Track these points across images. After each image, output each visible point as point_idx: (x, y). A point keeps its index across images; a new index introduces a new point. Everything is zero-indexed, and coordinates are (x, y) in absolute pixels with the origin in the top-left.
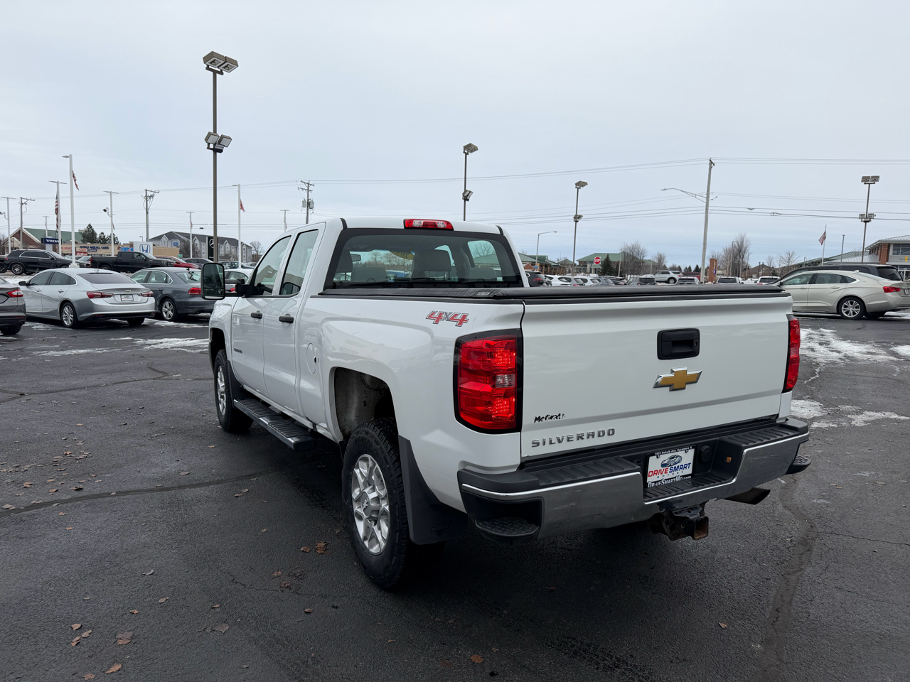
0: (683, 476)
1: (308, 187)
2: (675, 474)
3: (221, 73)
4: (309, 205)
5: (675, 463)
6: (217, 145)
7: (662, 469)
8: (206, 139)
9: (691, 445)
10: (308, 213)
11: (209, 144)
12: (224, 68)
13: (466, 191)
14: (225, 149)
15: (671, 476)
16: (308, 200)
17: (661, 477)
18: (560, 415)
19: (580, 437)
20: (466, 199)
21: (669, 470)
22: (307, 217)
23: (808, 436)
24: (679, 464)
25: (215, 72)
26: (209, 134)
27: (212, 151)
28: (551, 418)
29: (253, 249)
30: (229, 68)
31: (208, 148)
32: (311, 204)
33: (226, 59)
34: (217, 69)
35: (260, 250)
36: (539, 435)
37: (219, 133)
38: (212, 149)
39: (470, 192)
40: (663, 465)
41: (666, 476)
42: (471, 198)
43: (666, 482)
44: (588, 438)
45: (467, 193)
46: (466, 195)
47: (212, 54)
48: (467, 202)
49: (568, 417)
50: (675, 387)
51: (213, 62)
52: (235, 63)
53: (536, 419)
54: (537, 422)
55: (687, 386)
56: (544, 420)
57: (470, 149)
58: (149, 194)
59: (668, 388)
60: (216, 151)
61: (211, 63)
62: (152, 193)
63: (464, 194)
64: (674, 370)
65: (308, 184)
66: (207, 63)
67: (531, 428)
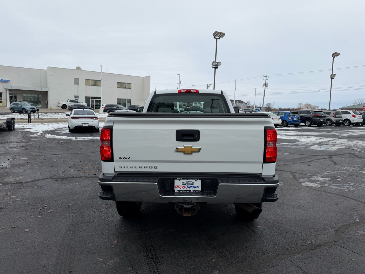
0: (195, 191)
1: (266, 78)
2: (191, 189)
3: (219, 39)
4: (266, 85)
5: (190, 185)
6: (216, 66)
7: (183, 186)
8: (212, 64)
9: (198, 178)
10: (265, 89)
11: (213, 66)
12: (220, 36)
13: (332, 74)
14: (219, 67)
15: (188, 189)
16: (266, 83)
17: (182, 189)
18: (130, 158)
19: (141, 167)
20: (332, 78)
21: (186, 187)
22: (265, 91)
23: (279, 184)
24: (193, 185)
25: (217, 39)
26: (213, 62)
27: (214, 69)
28: (126, 158)
29: (247, 104)
30: (222, 37)
31: (213, 67)
32: (267, 85)
33: (221, 33)
34: (218, 37)
35: (250, 104)
36: (122, 164)
37: (217, 61)
38: (214, 68)
39: (335, 75)
40: (183, 184)
41: (185, 189)
42: (335, 78)
43: (186, 191)
44: (144, 168)
45: (333, 75)
46: (332, 76)
47: (216, 32)
48: (333, 79)
49: (133, 159)
50: (185, 153)
51: (216, 35)
52: (224, 34)
53: (119, 158)
54: (120, 159)
55: (193, 153)
56: (123, 159)
57: (335, 55)
58: (208, 85)
59: (183, 153)
60: (215, 68)
61: (215, 36)
62: (209, 85)
63: (331, 76)
64: (185, 146)
65: (266, 77)
66: (214, 36)
67: (117, 161)
